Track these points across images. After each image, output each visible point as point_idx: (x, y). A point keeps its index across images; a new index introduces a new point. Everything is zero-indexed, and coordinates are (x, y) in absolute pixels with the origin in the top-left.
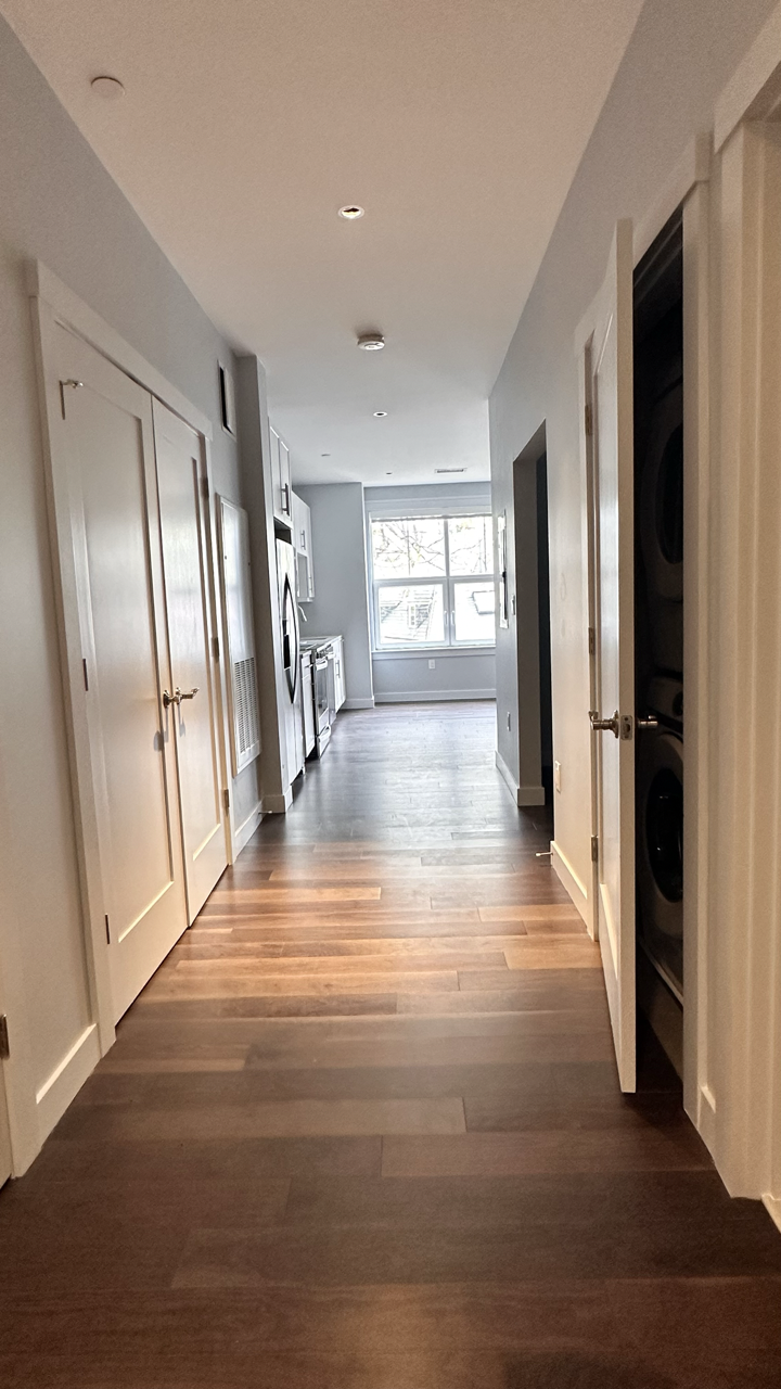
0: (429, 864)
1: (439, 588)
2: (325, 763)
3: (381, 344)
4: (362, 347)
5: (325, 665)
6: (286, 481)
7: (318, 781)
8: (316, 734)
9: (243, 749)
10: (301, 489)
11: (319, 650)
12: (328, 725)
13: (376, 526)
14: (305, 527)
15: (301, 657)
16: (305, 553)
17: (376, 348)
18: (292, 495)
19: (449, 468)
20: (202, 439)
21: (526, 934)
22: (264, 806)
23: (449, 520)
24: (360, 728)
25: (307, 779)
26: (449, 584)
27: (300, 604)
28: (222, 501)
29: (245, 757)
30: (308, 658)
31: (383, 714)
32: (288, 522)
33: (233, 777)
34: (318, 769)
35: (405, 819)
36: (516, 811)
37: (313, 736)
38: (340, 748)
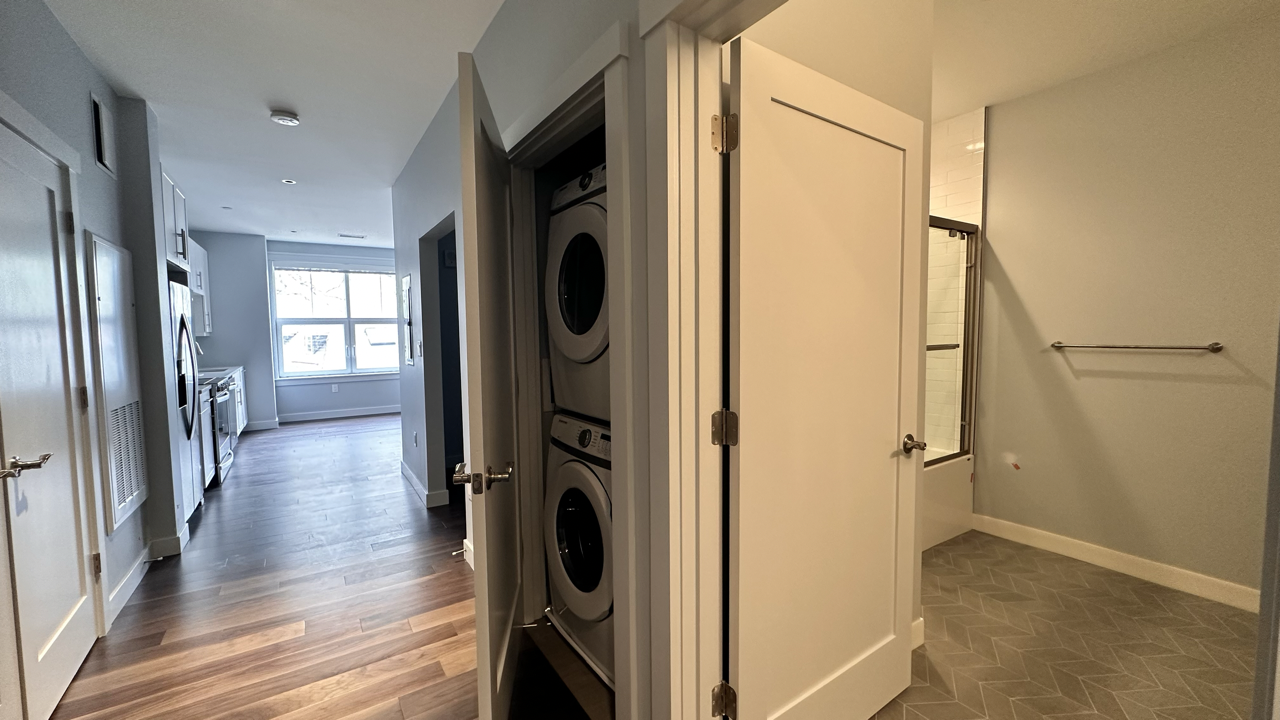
0: (354, 582)
1: (341, 328)
2: (227, 491)
3: (295, 121)
4: (276, 120)
5: (227, 397)
6: (182, 226)
7: (219, 510)
8: (216, 461)
9: (122, 500)
10: (200, 235)
11: (219, 384)
12: (230, 451)
13: (277, 273)
14: (202, 268)
15: (200, 392)
16: (202, 292)
17: (290, 124)
18: (190, 242)
19: (350, 234)
20: (64, 170)
21: (456, 635)
22: (151, 553)
23: (350, 275)
24: (265, 449)
25: (206, 509)
26: (350, 325)
27: (198, 339)
28: (95, 238)
29: (125, 508)
30: (208, 392)
31: (289, 434)
32: (184, 265)
33: (107, 535)
34: (219, 498)
35: (322, 538)
36: (425, 512)
37: (212, 465)
38: (243, 471)
